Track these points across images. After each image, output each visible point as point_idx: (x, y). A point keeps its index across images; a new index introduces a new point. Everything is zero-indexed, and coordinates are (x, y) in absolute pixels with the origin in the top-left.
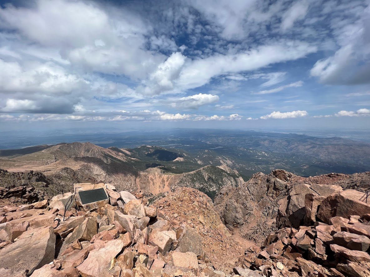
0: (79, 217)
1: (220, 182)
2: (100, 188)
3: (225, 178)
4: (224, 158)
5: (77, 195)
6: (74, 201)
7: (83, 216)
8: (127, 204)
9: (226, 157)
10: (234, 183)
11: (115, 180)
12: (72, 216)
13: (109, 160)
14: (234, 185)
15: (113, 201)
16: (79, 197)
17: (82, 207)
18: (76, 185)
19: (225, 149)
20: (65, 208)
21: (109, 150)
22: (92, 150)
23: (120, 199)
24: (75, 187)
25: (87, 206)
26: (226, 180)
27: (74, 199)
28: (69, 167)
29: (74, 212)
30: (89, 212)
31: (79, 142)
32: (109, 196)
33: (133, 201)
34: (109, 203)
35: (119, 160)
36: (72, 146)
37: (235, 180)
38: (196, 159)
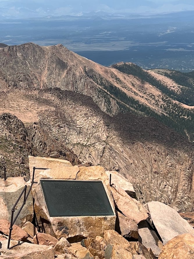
0: (41, 247)
2: (92, 179)
5: (38, 188)
6: (29, 201)
7: (51, 247)
8: (168, 243)
11: (127, 167)
12: (25, 240)
13: (113, 102)
15: (127, 226)
16: (41, 195)
17: (48, 222)
18: (34, 162)
20: (10, 216)
21: (114, 70)
22: (70, 70)
23: (147, 224)
24: (31, 166)
25: (61, 224)
27: (30, 197)
28: (12, 113)
29: (31, 233)
30: (63, 240)
31: (35, 43)
32: (117, 209)
33: (186, 238)
34: (117, 229)
35: (144, 108)
36: (19, 55)
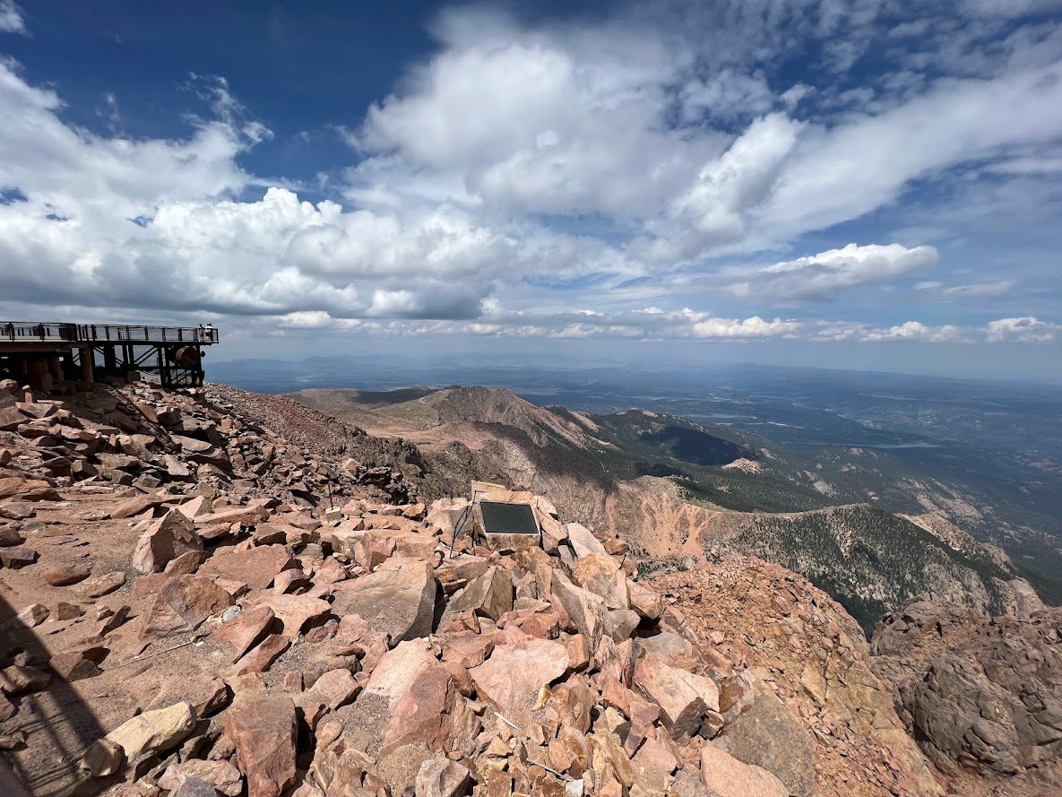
0: (477, 559)
1: (908, 577)
2: (522, 502)
3: (936, 565)
4: (939, 489)
5: (477, 508)
6: (470, 519)
7: (485, 559)
8: (582, 560)
9: (951, 487)
10: (980, 596)
11: (553, 491)
12: (464, 551)
13: (543, 436)
14: (979, 604)
15: (549, 544)
16: (480, 514)
17: (484, 537)
18: (476, 485)
19: (949, 457)
20: (453, 530)
21: (547, 412)
22: (510, 408)
23: (565, 542)
24: (473, 489)
25: (494, 539)
26: (942, 577)
27: (470, 515)
28: (461, 441)
29: (470, 546)
30: (496, 553)
31: (484, 386)
32: (541, 528)
33: (598, 556)
34: (541, 546)
35: (568, 442)
36: (470, 395)
37: (989, 586)
38: (808, 473)
